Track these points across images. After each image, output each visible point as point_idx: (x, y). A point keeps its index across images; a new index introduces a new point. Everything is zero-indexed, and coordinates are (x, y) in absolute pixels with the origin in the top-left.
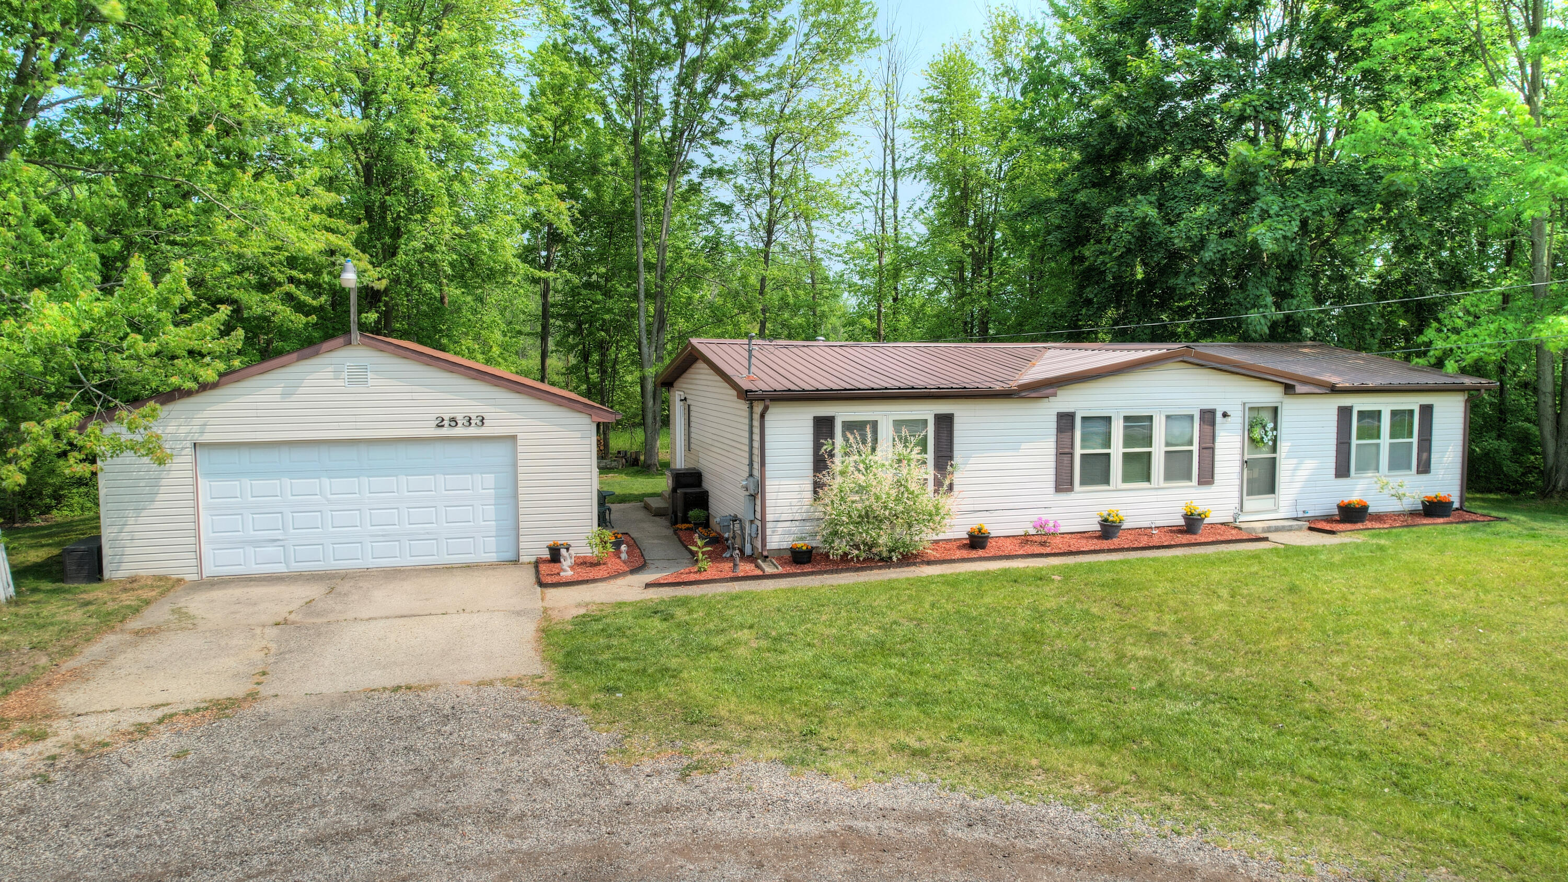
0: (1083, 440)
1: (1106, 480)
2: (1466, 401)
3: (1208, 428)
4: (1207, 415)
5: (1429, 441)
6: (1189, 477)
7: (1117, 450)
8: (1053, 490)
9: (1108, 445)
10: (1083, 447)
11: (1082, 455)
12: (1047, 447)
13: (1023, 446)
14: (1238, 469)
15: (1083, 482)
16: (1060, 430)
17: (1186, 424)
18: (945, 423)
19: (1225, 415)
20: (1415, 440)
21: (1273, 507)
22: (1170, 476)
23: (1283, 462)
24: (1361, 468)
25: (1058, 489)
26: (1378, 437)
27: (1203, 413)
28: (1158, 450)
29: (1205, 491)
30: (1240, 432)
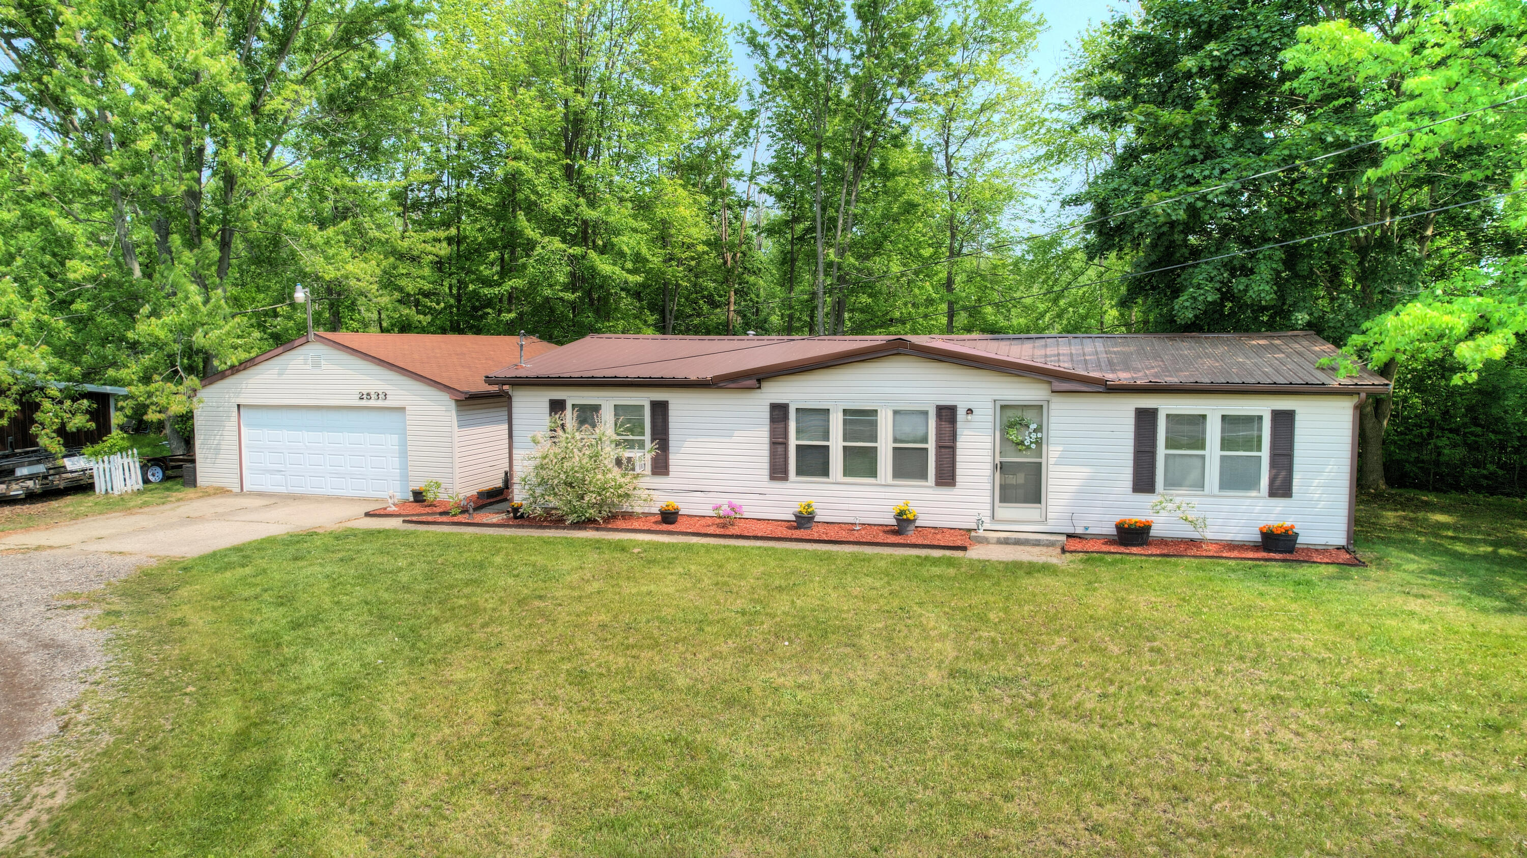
0: (798, 431)
1: (824, 471)
2: (1356, 408)
3: (946, 426)
4: (944, 413)
5: (1290, 456)
6: (923, 476)
7: (836, 444)
8: (767, 478)
9: (827, 438)
10: (797, 439)
11: (798, 447)
12: (761, 435)
13: (736, 433)
14: (989, 472)
15: (799, 472)
16: (773, 420)
17: (919, 419)
18: (660, 410)
19: (970, 411)
20: (1265, 454)
21: (1038, 518)
22: (900, 472)
23: (1051, 468)
24: (1172, 483)
25: (772, 478)
26: (1202, 447)
27: (940, 409)
28: (885, 447)
29: (945, 493)
30: (991, 432)
